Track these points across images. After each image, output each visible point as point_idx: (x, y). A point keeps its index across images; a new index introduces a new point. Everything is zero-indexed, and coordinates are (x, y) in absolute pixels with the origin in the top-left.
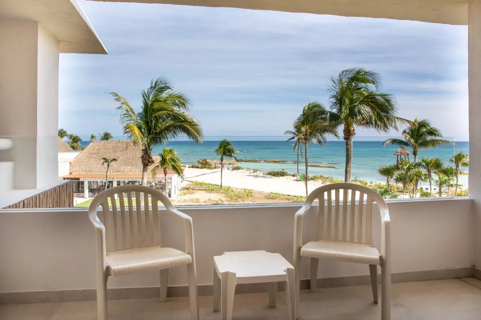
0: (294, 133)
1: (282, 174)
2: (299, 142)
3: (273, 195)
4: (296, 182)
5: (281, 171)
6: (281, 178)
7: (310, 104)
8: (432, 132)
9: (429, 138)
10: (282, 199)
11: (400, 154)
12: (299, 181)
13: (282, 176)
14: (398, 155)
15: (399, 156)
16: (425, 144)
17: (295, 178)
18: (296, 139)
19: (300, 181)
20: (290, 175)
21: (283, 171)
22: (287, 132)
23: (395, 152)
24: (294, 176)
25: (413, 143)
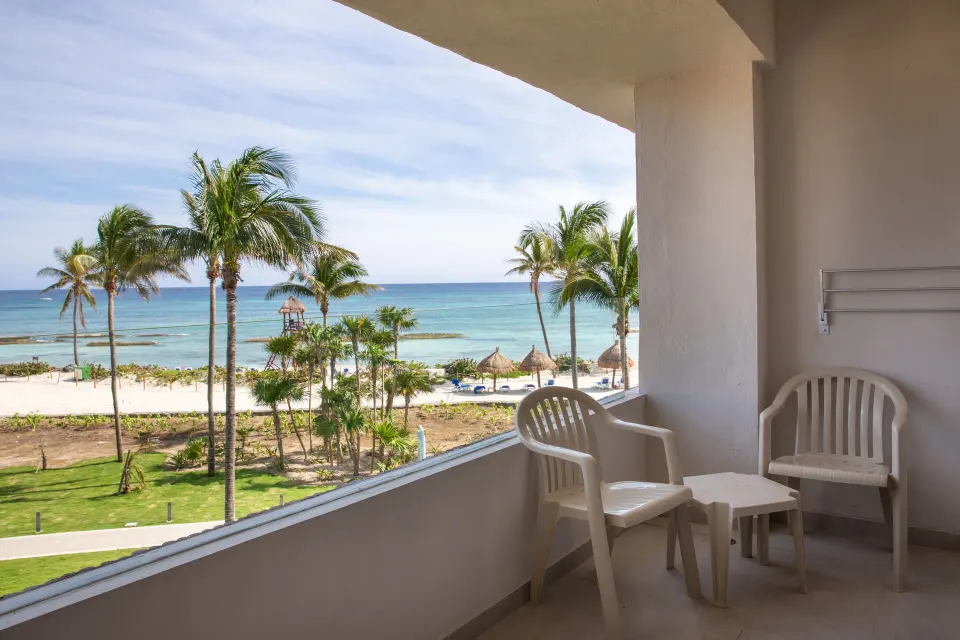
0: (62, 273)
1: (35, 369)
2: (76, 294)
3: (21, 421)
4: (73, 384)
5: (31, 361)
6: (33, 378)
7: (116, 211)
8: (349, 270)
9: (348, 280)
10: (47, 429)
11: (288, 310)
12: (80, 380)
13: (34, 373)
14: (285, 313)
15: (287, 316)
16: (340, 292)
17: (70, 375)
18: (69, 285)
19: (83, 380)
20: (54, 369)
21: (35, 362)
22: (45, 271)
23: (279, 308)
24: (65, 370)
25: (320, 290)
